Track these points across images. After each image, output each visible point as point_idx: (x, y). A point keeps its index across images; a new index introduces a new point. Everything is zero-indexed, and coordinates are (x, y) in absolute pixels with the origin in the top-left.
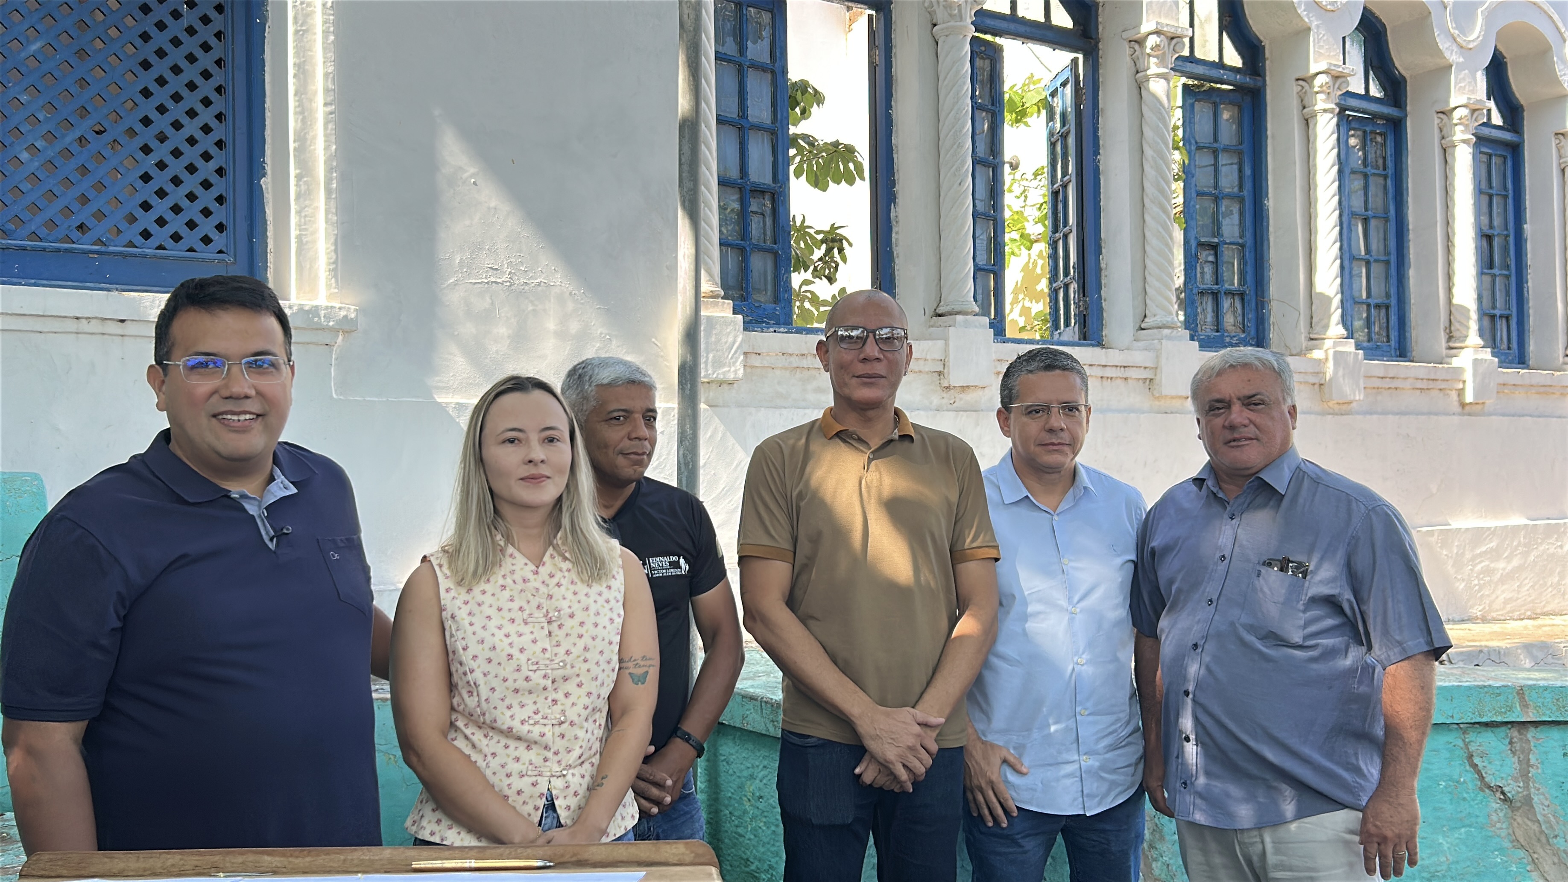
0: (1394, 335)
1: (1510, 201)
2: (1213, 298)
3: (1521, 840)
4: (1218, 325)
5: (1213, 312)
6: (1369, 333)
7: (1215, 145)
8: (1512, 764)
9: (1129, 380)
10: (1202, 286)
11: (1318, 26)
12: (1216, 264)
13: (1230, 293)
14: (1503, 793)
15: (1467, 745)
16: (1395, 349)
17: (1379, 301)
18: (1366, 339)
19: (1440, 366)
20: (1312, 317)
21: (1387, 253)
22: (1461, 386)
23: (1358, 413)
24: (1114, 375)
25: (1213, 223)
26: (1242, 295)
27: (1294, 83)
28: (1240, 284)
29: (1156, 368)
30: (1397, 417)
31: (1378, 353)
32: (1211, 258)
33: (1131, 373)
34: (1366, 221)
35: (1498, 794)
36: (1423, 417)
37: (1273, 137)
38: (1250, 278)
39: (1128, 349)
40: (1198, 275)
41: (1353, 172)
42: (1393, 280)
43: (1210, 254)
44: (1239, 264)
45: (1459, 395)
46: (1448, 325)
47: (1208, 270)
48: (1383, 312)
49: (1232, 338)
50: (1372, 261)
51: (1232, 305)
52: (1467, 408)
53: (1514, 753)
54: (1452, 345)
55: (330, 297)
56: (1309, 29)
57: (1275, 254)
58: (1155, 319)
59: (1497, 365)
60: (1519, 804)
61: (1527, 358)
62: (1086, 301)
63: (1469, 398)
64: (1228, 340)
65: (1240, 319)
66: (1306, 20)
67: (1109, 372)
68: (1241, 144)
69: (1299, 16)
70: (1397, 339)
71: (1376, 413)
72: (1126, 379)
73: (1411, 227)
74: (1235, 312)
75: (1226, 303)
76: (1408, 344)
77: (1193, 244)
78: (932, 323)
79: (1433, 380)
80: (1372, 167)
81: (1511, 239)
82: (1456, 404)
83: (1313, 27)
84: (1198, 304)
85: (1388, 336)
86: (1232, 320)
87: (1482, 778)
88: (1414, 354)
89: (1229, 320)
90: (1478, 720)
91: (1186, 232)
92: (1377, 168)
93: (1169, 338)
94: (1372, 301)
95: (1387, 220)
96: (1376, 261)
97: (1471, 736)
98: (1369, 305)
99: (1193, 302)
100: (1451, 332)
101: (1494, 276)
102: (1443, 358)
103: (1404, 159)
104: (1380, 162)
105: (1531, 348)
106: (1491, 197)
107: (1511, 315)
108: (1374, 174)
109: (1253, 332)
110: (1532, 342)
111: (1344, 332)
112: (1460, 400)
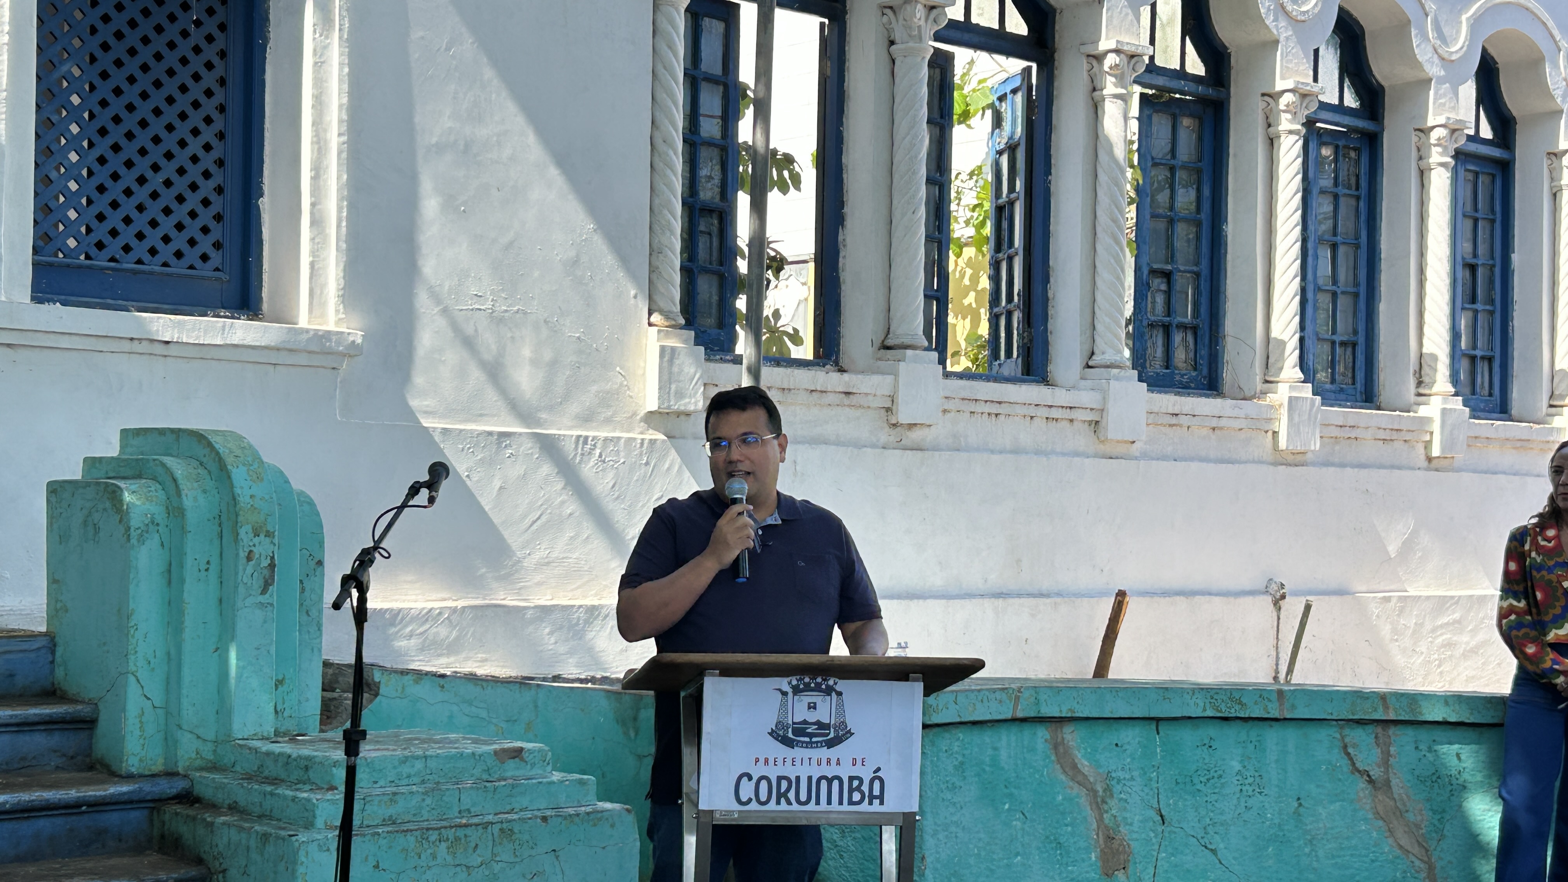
0: (1360, 376)
1: (1498, 226)
2: (1164, 331)
3: (1381, 813)
4: (1168, 362)
5: (1164, 346)
6: (1333, 374)
7: (1173, 162)
8: (1376, 753)
9: (1075, 423)
10: (1153, 318)
11: (1287, 38)
12: (1168, 294)
13: (1183, 327)
14: (1369, 776)
15: (1343, 738)
16: (1361, 392)
17: (1345, 338)
18: (1328, 380)
19: (1406, 414)
20: (1268, 357)
21: (1356, 284)
22: (1428, 438)
23: (1313, 464)
24: (1060, 417)
25: (1168, 247)
26: (1195, 329)
27: (1260, 98)
28: (1193, 316)
29: (1103, 410)
30: (1356, 470)
31: (1343, 396)
32: (1164, 287)
33: (1074, 414)
34: (1334, 247)
35: (1365, 777)
36: (1385, 471)
37: (1235, 155)
38: (1204, 309)
39: (1073, 387)
40: (1149, 306)
41: (1322, 192)
42: (1362, 315)
43: (1162, 282)
44: (1194, 295)
45: (1426, 448)
46: (1418, 370)
47: (1160, 299)
48: (1349, 350)
49: (1182, 376)
50: (1339, 292)
51: (1184, 340)
52: (1434, 462)
53: (1378, 745)
54: (1422, 391)
55: (339, 322)
56: (1277, 42)
57: (1232, 285)
58: (1103, 357)
59: (1468, 415)
60: (1380, 785)
61: (1509, 407)
62: (1030, 333)
63: (1436, 452)
64: (1177, 378)
65: (1192, 355)
66: (1275, 32)
67: (1055, 413)
68: (1200, 161)
69: (1267, 27)
70: (1363, 382)
71: (1333, 465)
72: (1071, 421)
73: (1383, 256)
74: (1187, 347)
75: (1177, 338)
76: (1376, 388)
77: (1146, 272)
78: (879, 356)
79: (1397, 430)
80: (1344, 185)
81: (1497, 271)
82: (1423, 457)
83: (1282, 39)
84: (1147, 337)
85: (1354, 377)
86: (1183, 357)
87: (1353, 764)
88: (1382, 398)
89: (1180, 356)
90: (1351, 717)
91: (1137, 258)
92: (1349, 188)
93: (1117, 379)
94: (1337, 338)
95: (1357, 246)
96: (1343, 293)
97: (1347, 731)
98: (1333, 343)
99: (1142, 335)
100: (1421, 377)
101: (1476, 312)
102: (1411, 405)
103: (1378, 179)
104: (1353, 181)
105: (1514, 395)
106: (1476, 221)
107: (1494, 357)
108: (1345, 195)
109: (1205, 371)
110: (1515, 390)
111: (1301, 376)
112: (1426, 454)
